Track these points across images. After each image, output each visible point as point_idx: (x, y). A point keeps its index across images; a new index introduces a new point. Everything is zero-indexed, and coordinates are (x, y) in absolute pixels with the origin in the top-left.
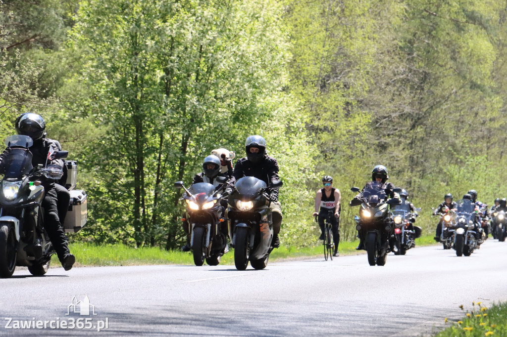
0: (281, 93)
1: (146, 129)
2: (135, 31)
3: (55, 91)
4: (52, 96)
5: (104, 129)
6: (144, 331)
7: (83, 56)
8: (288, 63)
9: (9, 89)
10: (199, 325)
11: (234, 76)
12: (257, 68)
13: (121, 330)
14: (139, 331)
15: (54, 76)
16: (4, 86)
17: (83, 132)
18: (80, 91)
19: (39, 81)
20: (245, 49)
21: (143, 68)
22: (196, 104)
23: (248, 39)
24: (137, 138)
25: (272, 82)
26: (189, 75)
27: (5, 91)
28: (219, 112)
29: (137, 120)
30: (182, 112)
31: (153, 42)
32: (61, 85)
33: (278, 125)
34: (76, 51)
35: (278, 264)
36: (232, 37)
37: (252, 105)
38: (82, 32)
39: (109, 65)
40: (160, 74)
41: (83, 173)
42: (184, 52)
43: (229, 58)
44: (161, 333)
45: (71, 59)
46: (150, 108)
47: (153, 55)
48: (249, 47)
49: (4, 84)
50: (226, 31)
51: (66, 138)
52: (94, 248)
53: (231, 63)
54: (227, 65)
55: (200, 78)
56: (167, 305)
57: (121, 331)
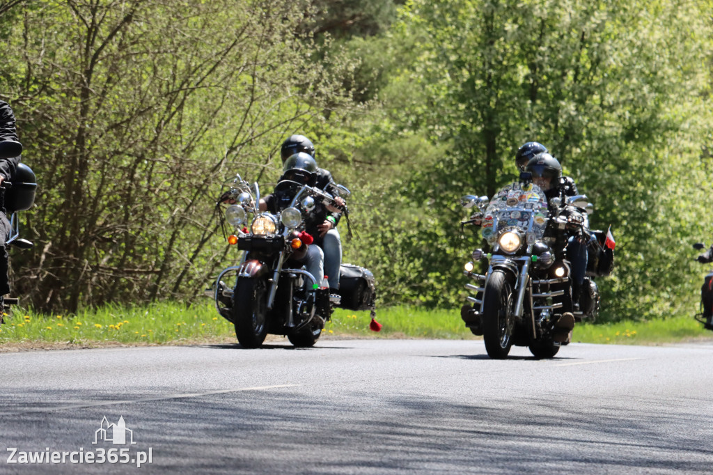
0: (697, 99)
1: (501, 148)
2: (490, 11)
3: (377, 92)
4: (373, 99)
5: (442, 148)
6: (495, 431)
7: (418, 44)
8: (707, 56)
9: (315, 89)
10: (572, 426)
11: (628, 75)
12: (663, 63)
13: (463, 429)
14: (488, 431)
15: (376, 72)
16: (308, 84)
17: (413, 152)
18: (411, 92)
19: (355, 78)
20: (646, 36)
21: (500, 63)
22: (573, 113)
23: (651, 22)
24: (488, 161)
25: (683, 83)
26: (564, 74)
27: (309, 91)
28: (606, 127)
29: (489, 136)
30: (552, 125)
31: (516, 26)
32: (385, 84)
33: (691, 145)
34: (408, 38)
35: (685, 345)
36: (628, 19)
37: (653, 117)
38: (417, 12)
39: (453, 58)
40: (523, 71)
41: (412, 209)
42: (558, 41)
43: (623, 49)
44: (519, 436)
45: (400, 48)
46: (508, 120)
47: (515, 43)
48: (652, 33)
49: (308, 81)
50: (619, 10)
51: (390, 160)
52: (425, 313)
53: (625, 57)
54: (619, 59)
55: (580, 77)
56: (527, 396)
57: (463, 431)
